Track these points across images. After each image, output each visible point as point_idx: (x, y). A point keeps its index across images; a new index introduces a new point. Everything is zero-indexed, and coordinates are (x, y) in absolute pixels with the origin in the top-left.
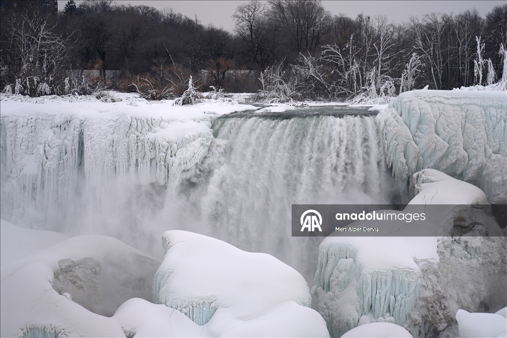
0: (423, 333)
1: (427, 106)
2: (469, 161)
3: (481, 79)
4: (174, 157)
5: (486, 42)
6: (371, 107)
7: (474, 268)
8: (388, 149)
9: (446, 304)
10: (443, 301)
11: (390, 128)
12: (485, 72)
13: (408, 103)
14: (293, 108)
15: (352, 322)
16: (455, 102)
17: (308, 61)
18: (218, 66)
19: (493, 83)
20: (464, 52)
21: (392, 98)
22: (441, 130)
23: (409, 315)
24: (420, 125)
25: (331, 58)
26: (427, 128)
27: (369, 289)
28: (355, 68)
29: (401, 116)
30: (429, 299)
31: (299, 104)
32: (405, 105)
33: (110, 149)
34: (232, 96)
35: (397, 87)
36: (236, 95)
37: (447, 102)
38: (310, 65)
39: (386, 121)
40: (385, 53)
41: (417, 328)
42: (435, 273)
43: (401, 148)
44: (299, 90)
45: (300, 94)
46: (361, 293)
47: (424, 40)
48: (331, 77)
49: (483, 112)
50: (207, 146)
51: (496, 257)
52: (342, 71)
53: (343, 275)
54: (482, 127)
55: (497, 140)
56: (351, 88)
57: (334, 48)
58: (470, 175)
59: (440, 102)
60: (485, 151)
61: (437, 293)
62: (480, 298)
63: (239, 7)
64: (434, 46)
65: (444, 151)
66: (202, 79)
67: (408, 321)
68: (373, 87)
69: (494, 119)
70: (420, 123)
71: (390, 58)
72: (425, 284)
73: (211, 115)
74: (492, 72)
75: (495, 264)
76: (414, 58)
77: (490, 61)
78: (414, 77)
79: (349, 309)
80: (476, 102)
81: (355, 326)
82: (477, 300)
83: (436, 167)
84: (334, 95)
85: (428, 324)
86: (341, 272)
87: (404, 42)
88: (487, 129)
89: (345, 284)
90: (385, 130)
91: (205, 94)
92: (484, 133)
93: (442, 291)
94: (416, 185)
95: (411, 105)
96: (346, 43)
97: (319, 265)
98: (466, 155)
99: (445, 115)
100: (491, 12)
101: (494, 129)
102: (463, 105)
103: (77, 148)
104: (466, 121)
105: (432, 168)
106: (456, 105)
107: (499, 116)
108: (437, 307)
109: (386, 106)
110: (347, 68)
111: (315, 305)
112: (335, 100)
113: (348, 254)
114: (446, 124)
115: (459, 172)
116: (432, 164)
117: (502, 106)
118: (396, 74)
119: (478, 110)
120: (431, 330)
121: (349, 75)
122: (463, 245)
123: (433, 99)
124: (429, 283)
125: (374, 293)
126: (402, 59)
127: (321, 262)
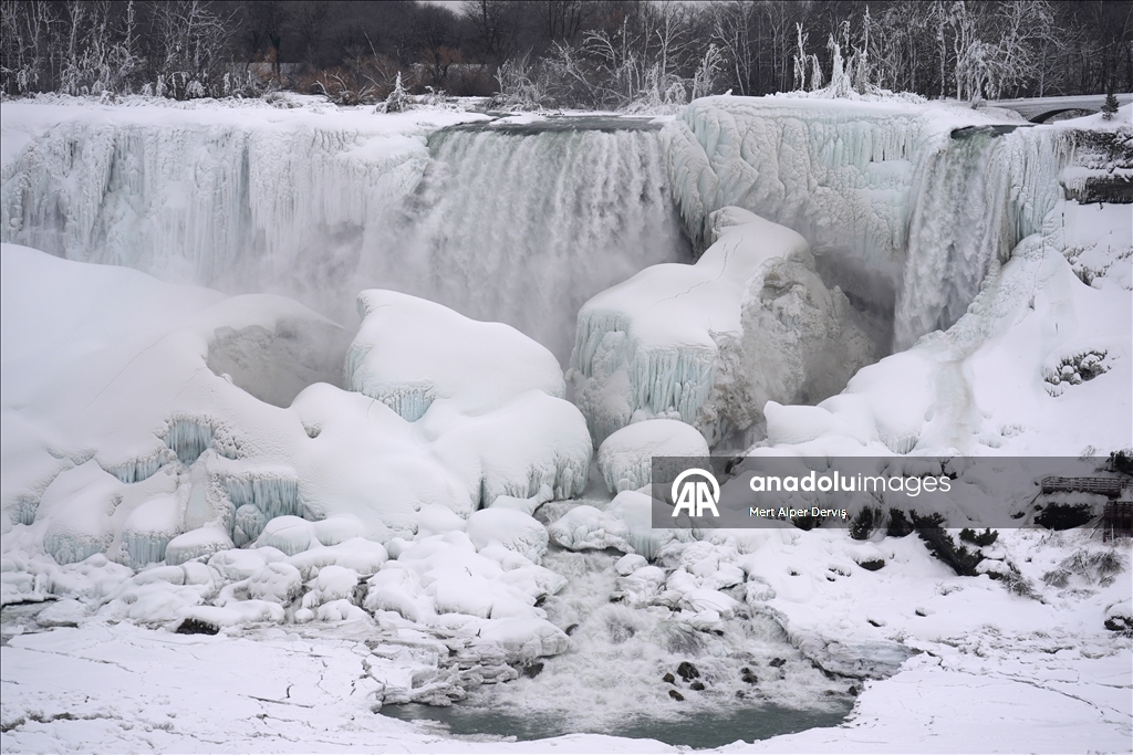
0: (719, 433)
1: (729, 118)
3: (803, 81)
4: (374, 186)
5: (809, 31)
6: (653, 118)
7: (790, 344)
9: (751, 395)
10: (747, 390)
11: (678, 149)
12: (809, 73)
13: (704, 114)
14: (543, 119)
15: (622, 419)
16: (768, 113)
17: (565, 52)
18: (438, 58)
19: (820, 88)
20: (780, 45)
21: (682, 106)
22: (748, 152)
23: (700, 409)
25: (596, 49)
27: (647, 373)
28: (630, 63)
29: (694, 132)
30: (728, 387)
31: (552, 112)
33: (285, 173)
34: (456, 101)
35: (689, 91)
36: (462, 99)
37: (757, 113)
38: (568, 58)
39: (672, 139)
40: (672, 43)
41: (711, 427)
42: (738, 351)
43: (694, 176)
44: (551, 93)
45: (552, 99)
46: (634, 378)
47: (725, 26)
48: (597, 75)
49: (806, 128)
50: (421, 171)
51: (820, 329)
52: (611, 67)
53: (611, 353)
54: (805, 149)
55: (824, 167)
56: (625, 90)
57: (601, 34)
58: (787, 216)
59: (748, 113)
60: (808, 182)
61: (739, 378)
62: (797, 386)
64: (739, 34)
66: (414, 77)
67: (699, 417)
68: (655, 90)
69: (820, 138)
70: (719, 142)
71: (679, 51)
72: (723, 367)
73: (428, 128)
74: (817, 73)
75: (818, 338)
76: (712, 50)
77: (815, 57)
78: (712, 77)
79: (617, 399)
80: (796, 114)
81: (625, 425)
82: (793, 388)
83: (742, 204)
84: (600, 100)
85: (726, 421)
86: (607, 349)
87: (698, 28)
89: (613, 367)
90: (671, 151)
91: (419, 98)
92: (806, 157)
93: (746, 376)
94: (713, 230)
96: (618, 27)
97: (577, 340)
98: (783, 187)
101: (820, 151)
103: (239, 172)
105: (737, 205)
107: (827, 134)
108: (739, 398)
109: (672, 118)
110: (619, 63)
111: (570, 396)
112: (601, 109)
113: (618, 325)
115: (773, 211)
116: (736, 200)
118: (688, 73)
119: (799, 126)
120: (730, 429)
121: (622, 73)
122: (776, 312)
123: (737, 109)
124: (729, 365)
125: (653, 379)
126: (695, 52)
127: (580, 336)
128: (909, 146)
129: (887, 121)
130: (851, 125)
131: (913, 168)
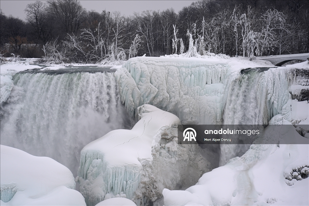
0: (143, 203)
1: (145, 66)
2: (170, 99)
3: (176, 50)
5: (179, 28)
6: (112, 67)
7: (173, 163)
8: (122, 93)
9: (157, 186)
10: (155, 184)
11: (123, 80)
12: (179, 46)
13: (134, 65)
14: (64, 68)
15: (100, 198)
16: (161, 64)
17: (73, 38)
18: (16, 42)
19: (184, 53)
20: (166, 34)
21: (124, 61)
22: (153, 81)
23: (135, 193)
24: (141, 78)
25: (86, 37)
26: (146, 80)
27: (111, 178)
28: (101, 43)
29: (130, 72)
30: (147, 182)
31: (68, 65)
32: (132, 66)
34: (25, 60)
35: (127, 55)
36: (28, 59)
37: (157, 64)
38: (74, 41)
39: (121, 76)
40: (120, 34)
41: (140, 200)
42: (150, 167)
43: (130, 91)
44: (67, 56)
45: (68, 59)
46: (106, 180)
47: (142, 27)
48: (87, 48)
49: (178, 70)
50: (10, 91)
51: (186, 157)
52: (93, 45)
53: (95, 169)
54: (178, 79)
55: (186, 87)
56: (100, 55)
57: (89, 31)
58: (171, 108)
59: (153, 64)
60: (179, 93)
61: (151, 179)
62: (176, 182)
63: (28, 5)
64: (149, 30)
65: (156, 93)
66: (6, 49)
67: (134, 196)
68: (113, 54)
69: (184, 74)
70: (141, 76)
71: (122, 37)
72: (144, 174)
73: (13, 72)
74: (182, 46)
75: (185, 161)
76: (137, 37)
77: (181, 40)
78: (137, 49)
79: (98, 189)
80: (173, 64)
81: (102, 200)
82: (175, 183)
83: (151, 103)
84: (89, 59)
85: (146, 198)
86: (94, 167)
87: (131, 28)
88: (181, 80)
89: (97, 175)
90: (120, 81)
91: (8, 59)
92: (178, 82)
93: (155, 178)
94: (139, 114)
95: (135, 66)
96: (96, 28)
97: (80, 164)
98: (168, 96)
99: (156, 72)
100: (181, 10)
101: (184, 80)
102: (166, 66)
104: (168, 76)
105: (149, 104)
106: (162, 66)
107: (187, 73)
108: (151, 187)
109: (120, 67)
110: (97, 43)
111: (78, 187)
112: (90, 63)
113: (98, 157)
114: (157, 77)
115: (164, 106)
116: (149, 101)
117: (188, 66)
118: (126, 47)
119: (175, 69)
120: (148, 201)
121: (98, 47)
122: (167, 149)
123: (148, 62)
124: (147, 173)
125: (114, 180)
126: (130, 38)
127: (82, 162)
128: (222, 77)
129: (213, 67)
130: (197, 68)
131: (225, 87)
